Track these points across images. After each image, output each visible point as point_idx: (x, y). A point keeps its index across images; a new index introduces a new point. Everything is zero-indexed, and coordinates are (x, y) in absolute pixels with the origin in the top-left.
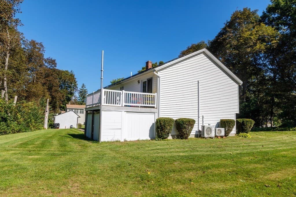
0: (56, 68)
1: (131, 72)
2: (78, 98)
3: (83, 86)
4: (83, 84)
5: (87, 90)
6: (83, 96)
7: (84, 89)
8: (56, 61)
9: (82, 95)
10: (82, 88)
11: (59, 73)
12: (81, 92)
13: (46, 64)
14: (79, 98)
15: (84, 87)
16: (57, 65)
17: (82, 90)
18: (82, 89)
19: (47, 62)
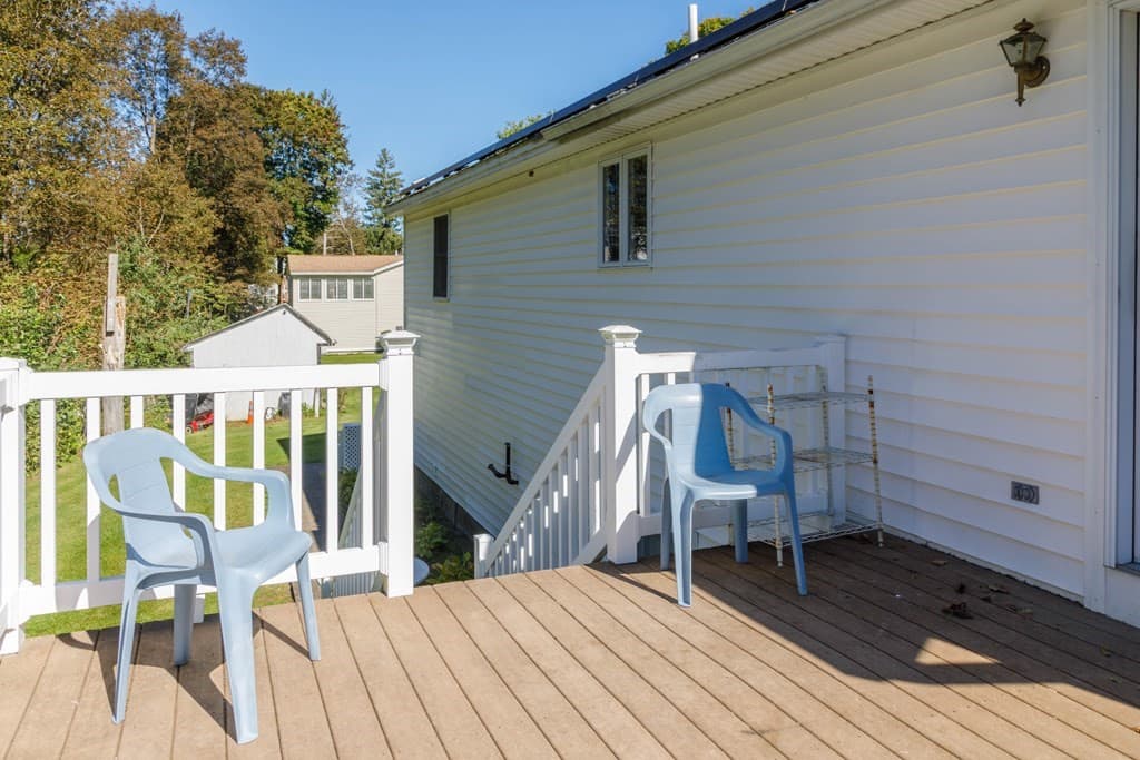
0: (243, 80)
1: (694, 9)
2: (366, 210)
3: (384, 159)
4: (384, 151)
5: (400, 177)
6: (384, 204)
7: (388, 171)
8: (241, 48)
9: (380, 200)
10: (379, 166)
11: (267, 104)
12: (376, 187)
13: (199, 65)
14: (369, 214)
15: (387, 166)
16: (248, 67)
17: (379, 179)
18: (380, 170)
19: (202, 56)
